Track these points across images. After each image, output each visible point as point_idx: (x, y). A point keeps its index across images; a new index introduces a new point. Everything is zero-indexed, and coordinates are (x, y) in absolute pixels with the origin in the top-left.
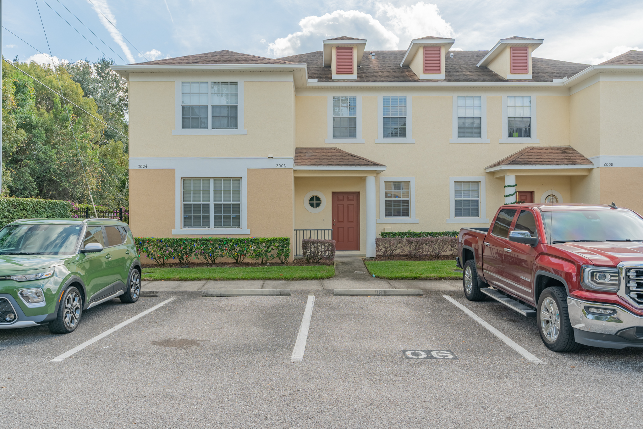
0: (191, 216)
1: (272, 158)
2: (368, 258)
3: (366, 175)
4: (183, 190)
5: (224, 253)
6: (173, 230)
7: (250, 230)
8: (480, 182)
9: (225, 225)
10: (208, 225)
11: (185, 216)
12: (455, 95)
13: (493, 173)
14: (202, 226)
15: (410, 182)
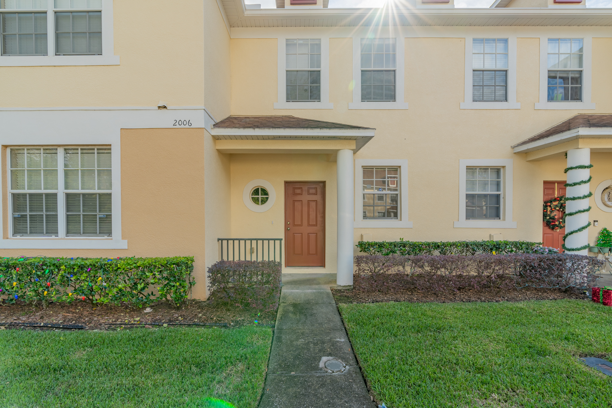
0: (26, 215)
1: (165, 107)
2: (340, 286)
3: (337, 148)
5: (46, 293)
7: (126, 241)
8: (504, 167)
9: (86, 233)
10: (55, 232)
11: (15, 216)
12: (469, 36)
13: (526, 153)
14: (46, 233)
15: (400, 167)
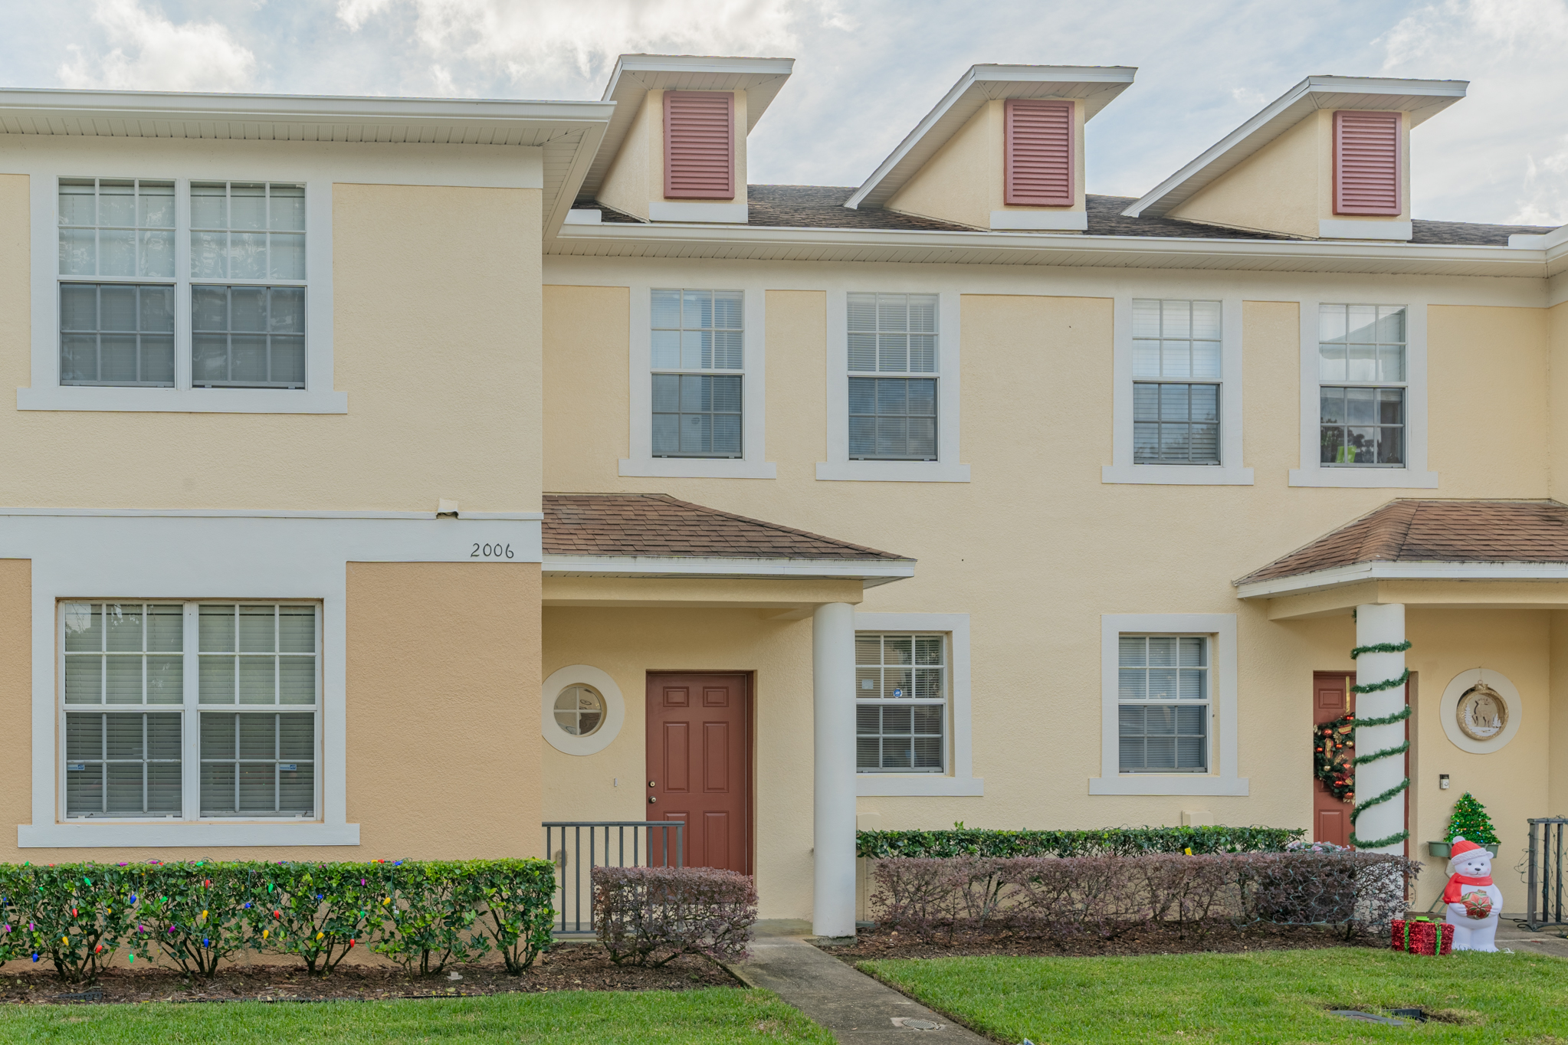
0: (100, 766)
1: (455, 514)
2: (828, 938)
3: (820, 600)
4: (63, 653)
5: (266, 933)
6: (21, 827)
7: (356, 826)
8: (1213, 635)
9: (247, 807)
10: (176, 807)
11: (75, 767)
12: (1123, 294)
13: (1266, 602)
14: (150, 809)
15: (948, 633)
